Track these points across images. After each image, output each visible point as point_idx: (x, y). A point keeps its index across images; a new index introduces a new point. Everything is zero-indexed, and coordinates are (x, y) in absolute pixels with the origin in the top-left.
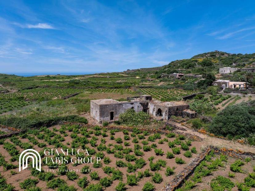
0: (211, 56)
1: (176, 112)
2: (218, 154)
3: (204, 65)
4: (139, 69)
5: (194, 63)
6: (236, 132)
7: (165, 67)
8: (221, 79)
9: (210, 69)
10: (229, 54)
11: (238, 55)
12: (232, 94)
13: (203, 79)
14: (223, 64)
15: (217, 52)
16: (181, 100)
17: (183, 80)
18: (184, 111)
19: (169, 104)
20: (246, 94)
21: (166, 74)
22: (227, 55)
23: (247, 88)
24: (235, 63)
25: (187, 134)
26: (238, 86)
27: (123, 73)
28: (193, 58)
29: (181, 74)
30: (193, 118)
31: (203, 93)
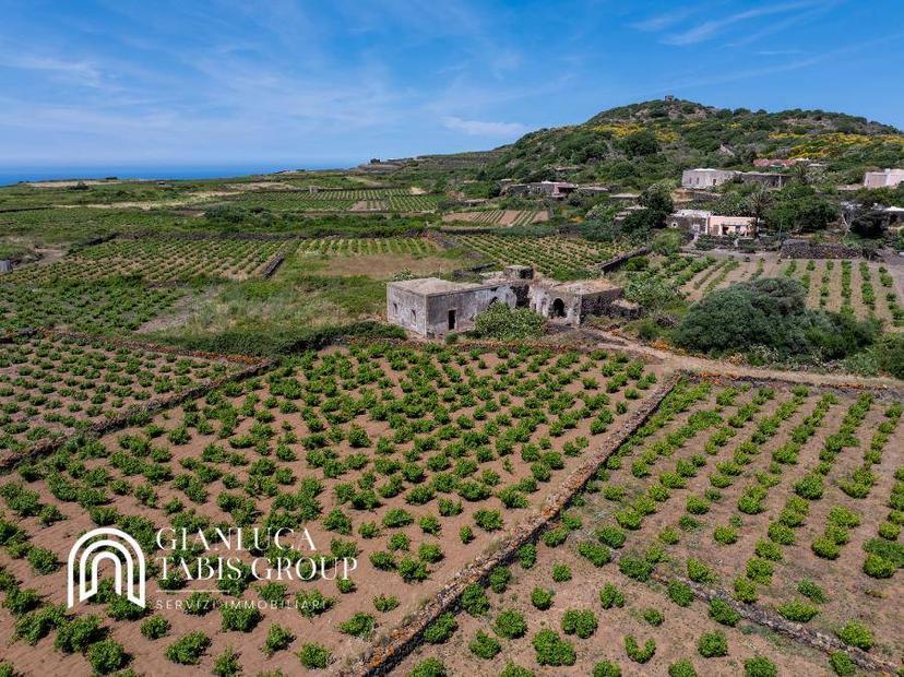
0: (652, 116)
1: (596, 307)
2: (695, 382)
3: (633, 150)
4: (415, 157)
5: (603, 144)
6: (726, 344)
7: (505, 153)
8: (688, 206)
9: (653, 166)
10: (707, 110)
11: (738, 112)
12: (717, 252)
13: (638, 207)
14: (691, 146)
15: (672, 102)
16: (598, 275)
17: (574, 204)
18: (616, 302)
19: (581, 287)
20: (753, 251)
21: (517, 183)
22: (702, 114)
23: (756, 235)
24: (725, 144)
25: (630, 352)
26: (732, 229)
27: (361, 175)
28: (595, 121)
29: (565, 185)
30: (635, 319)
31: (644, 253)
